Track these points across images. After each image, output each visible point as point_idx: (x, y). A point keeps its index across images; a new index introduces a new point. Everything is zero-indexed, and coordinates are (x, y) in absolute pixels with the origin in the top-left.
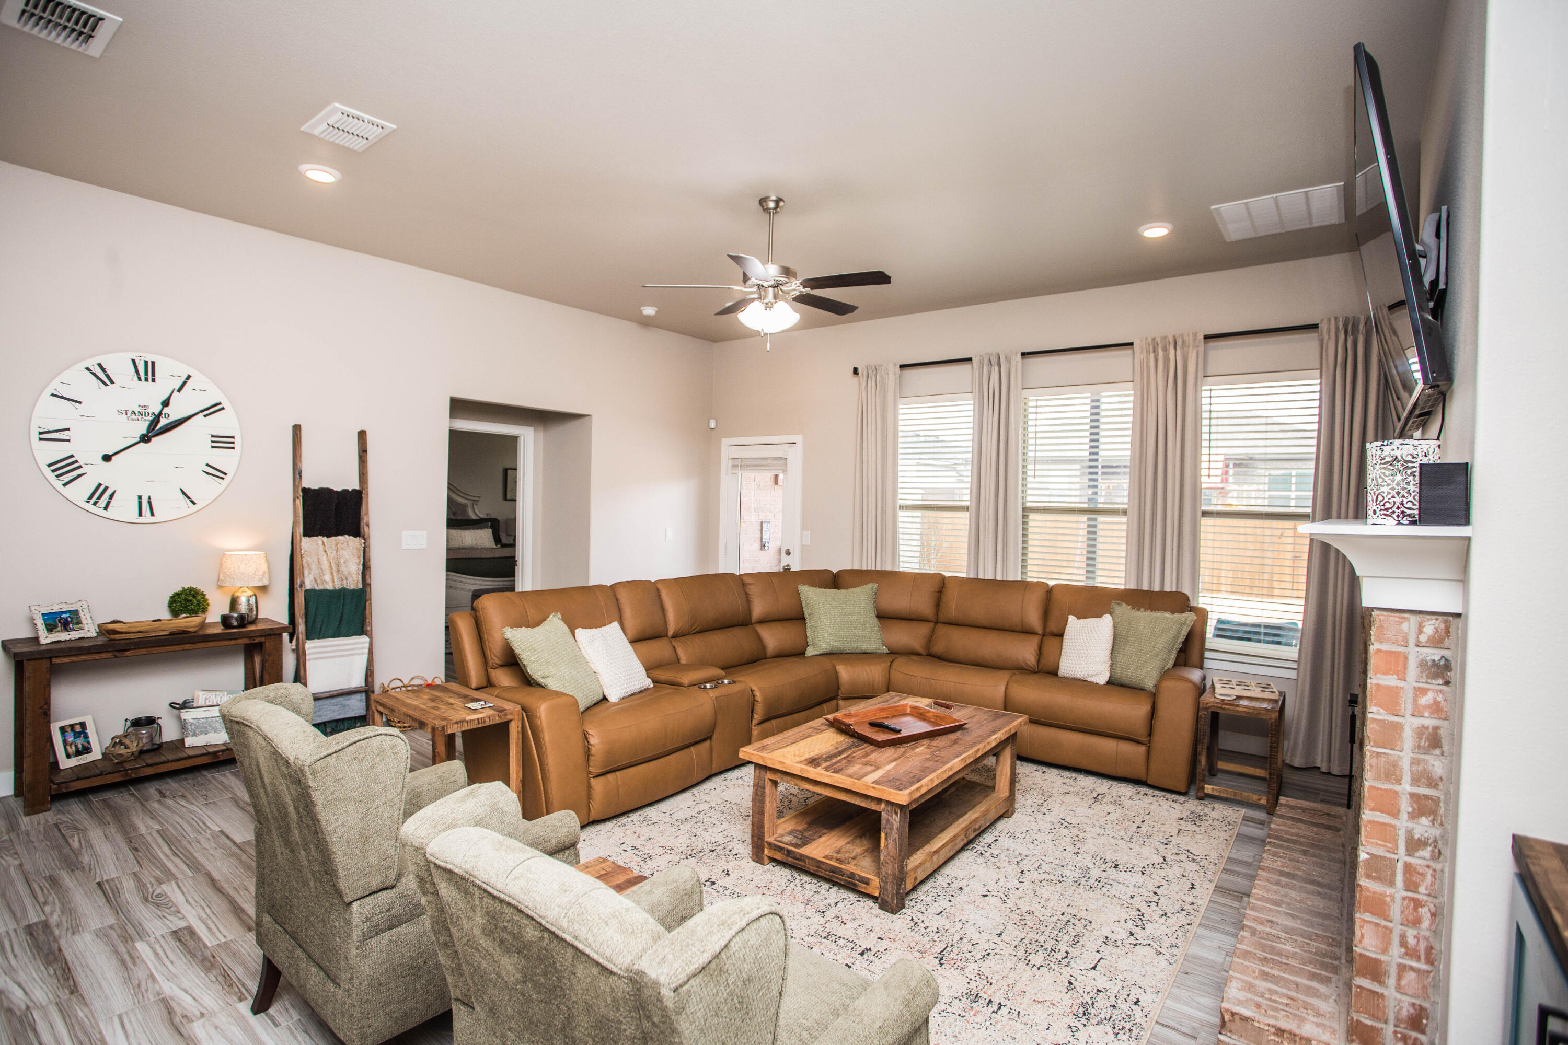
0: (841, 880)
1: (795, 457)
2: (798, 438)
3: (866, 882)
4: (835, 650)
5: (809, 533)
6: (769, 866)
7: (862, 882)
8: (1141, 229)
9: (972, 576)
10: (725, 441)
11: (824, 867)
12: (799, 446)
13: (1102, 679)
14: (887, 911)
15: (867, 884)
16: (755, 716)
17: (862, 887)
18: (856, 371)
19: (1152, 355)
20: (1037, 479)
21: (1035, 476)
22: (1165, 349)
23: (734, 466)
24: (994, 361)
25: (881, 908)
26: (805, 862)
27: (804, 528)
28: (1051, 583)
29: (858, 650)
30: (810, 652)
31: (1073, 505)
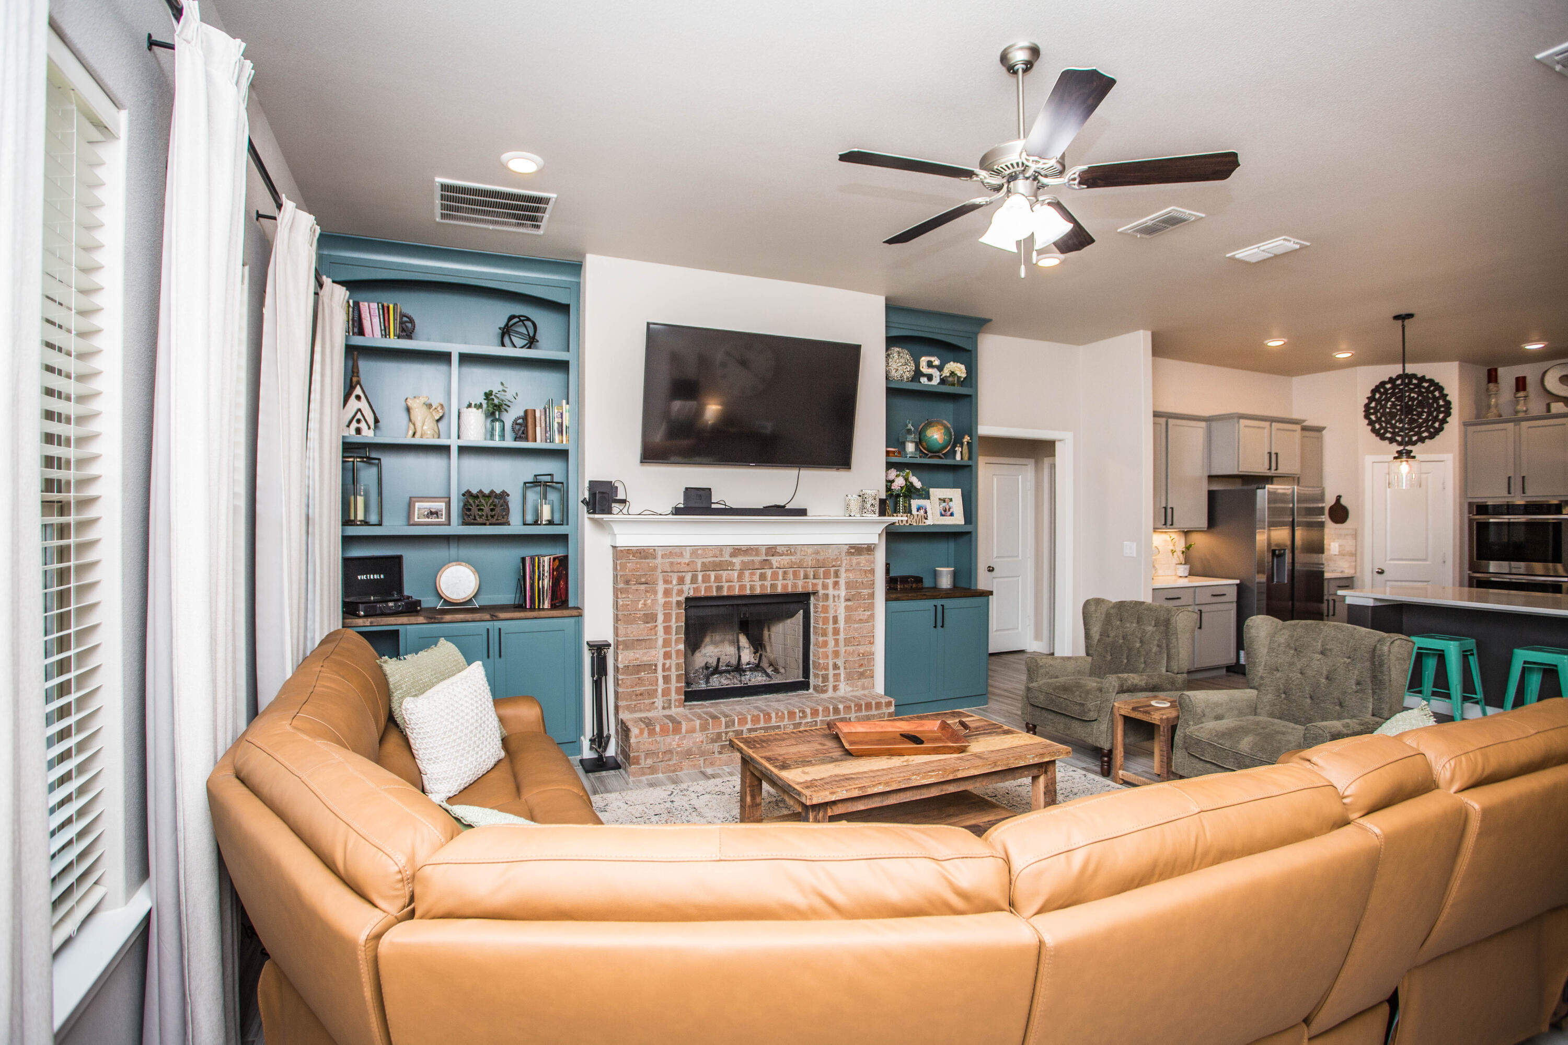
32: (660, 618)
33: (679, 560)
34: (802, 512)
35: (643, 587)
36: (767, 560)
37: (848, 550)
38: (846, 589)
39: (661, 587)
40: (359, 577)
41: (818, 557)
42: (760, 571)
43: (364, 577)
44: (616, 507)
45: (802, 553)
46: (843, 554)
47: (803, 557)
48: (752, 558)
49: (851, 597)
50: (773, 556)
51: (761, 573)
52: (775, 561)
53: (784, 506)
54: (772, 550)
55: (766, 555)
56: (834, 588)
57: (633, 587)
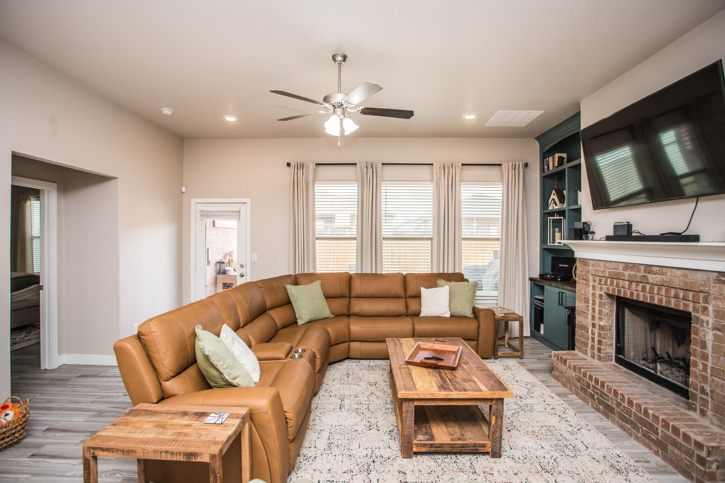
0: (468, 450)
1: (246, 211)
2: (248, 200)
3: (484, 446)
4: (312, 320)
5: (256, 254)
6: (414, 458)
7: (482, 447)
8: (464, 116)
9: (360, 272)
10: (194, 201)
11: (456, 446)
12: (249, 205)
13: (448, 315)
14: (497, 457)
15: (485, 447)
16: (316, 367)
17: (481, 450)
18: (289, 165)
19: (443, 171)
20: (387, 224)
21: (386, 223)
22: (449, 168)
23: (202, 216)
24: (369, 166)
25: (493, 457)
26: (443, 447)
27: (252, 251)
28: (405, 273)
29: (322, 317)
30: (300, 322)
31: (405, 236)
32: (591, 301)
33: (599, 269)
34: (696, 238)
35: (584, 282)
36: (645, 276)
37: (717, 277)
38: (715, 317)
39: (591, 283)
40: (560, 265)
41: (686, 280)
42: (642, 284)
43: (561, 265)
44: (590, 236)
45: (672, 274)
46: (711, 281)
47: (672, 278)
48: (635, 273)
49: (720, 328)
50: (649, 273)
51: (643, 285)
52: (651, 277)
53: (680, 234)
54: (649, 268)
55: (645, 272)
56: (703, 312)
57: (581, 281)
